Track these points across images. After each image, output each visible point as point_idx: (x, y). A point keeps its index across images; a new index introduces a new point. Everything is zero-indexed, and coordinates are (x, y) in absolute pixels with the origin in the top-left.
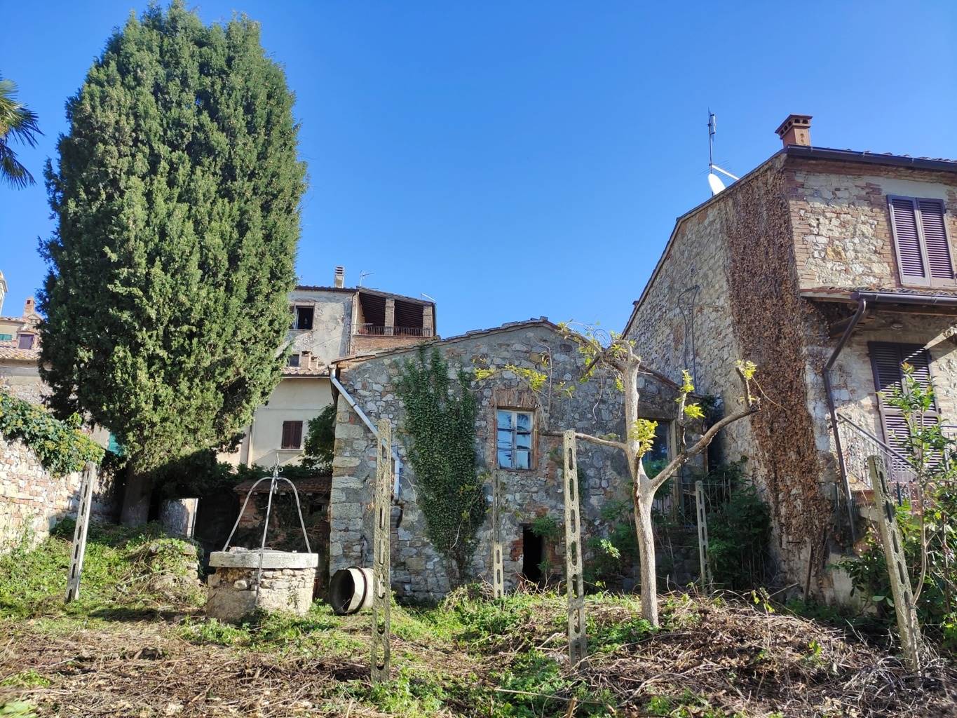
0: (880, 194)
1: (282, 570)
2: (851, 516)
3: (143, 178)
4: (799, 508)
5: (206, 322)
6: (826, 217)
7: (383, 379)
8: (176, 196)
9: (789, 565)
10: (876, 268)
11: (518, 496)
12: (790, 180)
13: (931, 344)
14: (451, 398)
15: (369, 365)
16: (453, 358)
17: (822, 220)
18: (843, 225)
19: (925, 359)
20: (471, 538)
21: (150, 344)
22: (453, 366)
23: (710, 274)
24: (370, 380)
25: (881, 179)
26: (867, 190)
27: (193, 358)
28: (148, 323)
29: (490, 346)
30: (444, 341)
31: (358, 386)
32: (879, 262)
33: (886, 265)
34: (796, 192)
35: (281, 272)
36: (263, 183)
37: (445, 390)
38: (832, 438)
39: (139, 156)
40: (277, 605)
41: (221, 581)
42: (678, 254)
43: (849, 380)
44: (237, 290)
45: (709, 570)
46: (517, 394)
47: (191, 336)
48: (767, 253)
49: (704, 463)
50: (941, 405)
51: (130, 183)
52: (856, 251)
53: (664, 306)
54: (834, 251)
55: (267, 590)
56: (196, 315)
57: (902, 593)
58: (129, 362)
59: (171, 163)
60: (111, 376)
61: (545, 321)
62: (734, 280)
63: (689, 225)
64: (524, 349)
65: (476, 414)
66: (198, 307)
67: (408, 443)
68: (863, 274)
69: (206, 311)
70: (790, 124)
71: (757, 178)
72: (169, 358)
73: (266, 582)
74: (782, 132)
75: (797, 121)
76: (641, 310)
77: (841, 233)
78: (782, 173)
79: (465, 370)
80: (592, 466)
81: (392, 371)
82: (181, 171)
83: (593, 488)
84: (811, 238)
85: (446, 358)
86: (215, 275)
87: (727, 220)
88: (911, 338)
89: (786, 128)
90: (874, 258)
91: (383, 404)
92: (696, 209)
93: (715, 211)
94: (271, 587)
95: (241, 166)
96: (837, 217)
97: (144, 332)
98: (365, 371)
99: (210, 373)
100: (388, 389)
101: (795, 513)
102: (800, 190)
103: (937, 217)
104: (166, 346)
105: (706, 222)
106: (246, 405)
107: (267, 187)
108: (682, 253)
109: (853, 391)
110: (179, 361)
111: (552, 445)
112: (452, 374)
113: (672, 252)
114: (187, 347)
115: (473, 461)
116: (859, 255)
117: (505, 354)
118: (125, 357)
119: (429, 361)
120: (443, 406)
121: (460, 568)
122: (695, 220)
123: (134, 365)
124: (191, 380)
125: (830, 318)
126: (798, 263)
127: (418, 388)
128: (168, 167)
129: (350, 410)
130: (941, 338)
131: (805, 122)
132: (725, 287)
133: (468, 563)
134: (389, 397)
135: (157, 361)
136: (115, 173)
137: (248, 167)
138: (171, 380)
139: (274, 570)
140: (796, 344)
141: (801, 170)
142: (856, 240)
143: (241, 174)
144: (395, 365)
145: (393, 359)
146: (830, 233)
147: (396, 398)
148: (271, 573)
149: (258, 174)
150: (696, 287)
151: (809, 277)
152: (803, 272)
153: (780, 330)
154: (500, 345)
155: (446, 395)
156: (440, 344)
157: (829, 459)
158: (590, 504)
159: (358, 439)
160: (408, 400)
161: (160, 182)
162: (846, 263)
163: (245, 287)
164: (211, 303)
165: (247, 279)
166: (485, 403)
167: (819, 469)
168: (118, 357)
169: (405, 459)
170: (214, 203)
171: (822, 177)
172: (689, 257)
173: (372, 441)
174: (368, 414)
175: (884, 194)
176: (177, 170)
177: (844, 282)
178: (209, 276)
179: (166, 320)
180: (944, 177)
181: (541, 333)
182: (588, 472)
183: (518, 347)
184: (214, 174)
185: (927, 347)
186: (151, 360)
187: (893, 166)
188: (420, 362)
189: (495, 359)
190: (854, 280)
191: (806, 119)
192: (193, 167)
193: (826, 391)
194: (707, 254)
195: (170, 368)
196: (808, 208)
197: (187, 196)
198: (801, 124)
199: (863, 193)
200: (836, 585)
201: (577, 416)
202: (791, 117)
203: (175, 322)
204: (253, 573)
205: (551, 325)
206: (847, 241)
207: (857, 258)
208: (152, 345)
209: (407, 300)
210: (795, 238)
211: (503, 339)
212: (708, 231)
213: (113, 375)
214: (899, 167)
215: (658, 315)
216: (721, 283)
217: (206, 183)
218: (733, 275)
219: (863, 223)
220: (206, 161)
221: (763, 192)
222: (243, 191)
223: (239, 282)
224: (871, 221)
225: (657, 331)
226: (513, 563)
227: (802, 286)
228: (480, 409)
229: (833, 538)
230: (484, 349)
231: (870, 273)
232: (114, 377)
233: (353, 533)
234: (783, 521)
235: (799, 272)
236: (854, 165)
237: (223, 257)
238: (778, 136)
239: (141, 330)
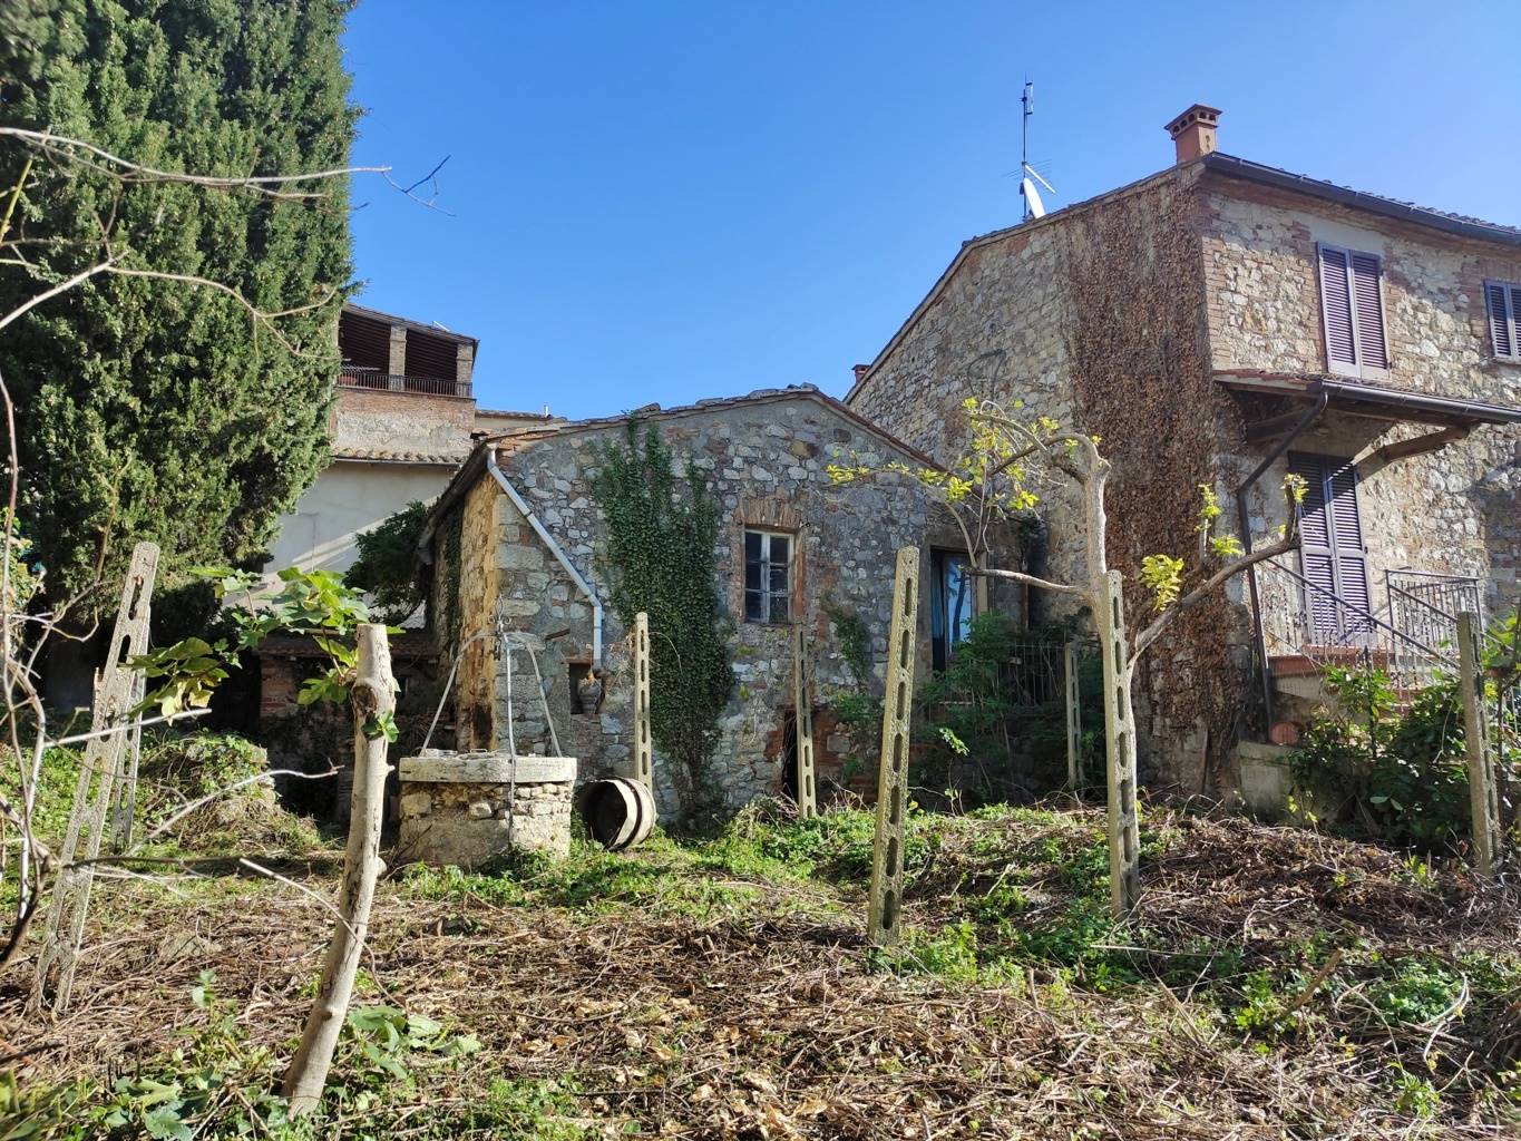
0: (1308, 239)
1: (540, 784)
2: (1266, 691)
3: (76, 60)
4: (1188, 681)
5: (215, 350)
6: (1244, 266)
7: (571, 471)
8: (146, 105)
9: (1162, 758)
10: (1301, 347)
11: (775, 663)
12: (1204, 205)
13: (1359, 457)
14: (677, 508)
15: (547, 447)
16: (679, 443)
17: (1241, 270)
18: (1264, 280)
19: (1350, 480)
20: (709, 729)
21: (109, 382)
22: (679, 455)
23: (1030, 335)
24: (549, 473)
25: (1311, 217)
26: (1294, 233)
27: (191, 416)
28: (106, 345)
29: (734, 426)
30: (667, 413)
31: (531, 482)
32: (1304, 339)
33: (1312, 342)
34: (1211, 224)
35: (332, 268)
36: (299, 98)
37: (668, 494)
38: (1246, 584)
39: (68, 18)
40: (538, 841)
41: (433, 806)
42: (960, 298)
43: (1266, 505)
44: (266, 296)
45: (1080, 769)
46: (774, 506)
47: (184, 374)
48: (1153, 312)
49: (1022, 617)
50: (1367, 542)
51: (55, 71)
52: (1278, 320)
53: (925, 377)
54: (1253, 317)
55: (523, 817)
56: (197, 334)
57: (1486, 792)
58: (70, 415)
59: (130, 40)
60: (34, 439)
61: (816, 392)
62: (1082, 348)
63: (987, 255)
64: (783, 433)
65: (714, 535)
66: (199, 320)
67: (612, 578)
68: (1286, 354)
69: (213, 329)
70: (1192, 118)
71: (1139, 196)
72: (143, 412)
73: (521, 804)
74: (1176, 129)
75: (1203, 116)
76: (874, 380)
77: (1262, 292)
78: (1193, 193)
79: (697, 463)
80: (876, 618)
81: (585, 460)
82: (152, 58)
83: (877, 651)
84: (1226, 296)
85: (668, 442)
86: (224, 263)
87: (1070, 255)
88: (1336, 450)
89: (1184, 124)
90: (1299, 332)
91: (572, 513)
92: (1005, 231)
93: (1047, 238)
94: (529, 813)
95: (262, 63)
96: (1259, 268)
97: (98, 360)
98: (542, 456)
99: (219, 446)
100: (579, 489)
101: (1179, 687)
102: (1216, 223)
103: (1370, 279)
104: (140, 391)
105: (1025, 254)
106: (280, 505)
107: (304, 107)
108: (971, 298)
109: (1269, 521)
110: (164, 419)
111: (822, 586)
112: (678, 469)
113: (948, 294)
114: (180, 394)
115: (711, 611)
116: (1282, 326)
117: (756, 441)
118: (61, 407)
119: (642, 446)
120: (664, 520)
121: (693, 774)
122: (1001, 248)
123: (79, 421)
124: (184, 455)
125: (1247, 414)
126: (1211, 332)
127: (627, 489)
128: (124, 49)
129: (521, 521)
130: (1368, 451)
131: (1212, 118)
132: (1061, 355)
133: (706, 767)
134: (581, 503)
135: (120, 417)
136: (21, 46)
137: (273, 65)
138: (149, 453)
139: (528, 785)
140: (1200, 450)
141: (1215, 192)
142: (1279, 305)
143: (262, 78)
144: (590, 449)
145: (586, 439)
146: (1249, 291)
147: (593, 504)
148: (528, 790)
149: (292, 81)
150: (999, 352)
151: (1224, 353)
152: (1217, 345)
153: (1171, 427)
154: (749, 426)
155: (670, 503)
156: (659, 418)
157: (1241, 612)
158: (874, 676)
159: (535, 571)
160: (611, 509)
161: (113, 75)
162: (1266, 337)
163: (277, 290)
164: (222, 316)
165: (281, 277)
166: (727, 518)
167: (1230, 627)
168: (48, 404)
169: (608, 604)
170: (215, 127)
171: (1242, 206)
172: (986, 305)
173: (557, 573)
174: (550, 529)
175: (1313, 240)
176: (143, 55)
177: (1264, 364)
178: (213, 266)
179: (139, 341)
180: (1382, 222)
181: (807, 410)
182: (871, 628)
183: (774, 429)
184: (212, 71)
185: (1354, 462)
186: (111, 412)
187: (1329, 200)
188: (628, 447)
189: (740, 447)
190: (1274, 362)
191: (1214, 114)
192: (173, 54)
193: (1241, 519)
194: (1023, 304)
195: (147, 431)
196: (1224, 250)
197: (166, 107)
198: (1207, 121)
199: (1289, 235)
200: (1246, 783)
201: (857, 542)
202: (1196, 107)
203: (156, 345)
204: (501, 790)
205: (824, 397)
206: (1269, 304)
207: (1279, 330)
208: (112, 387)
209: (429, 333)
210: (1209, 294)
211: (752, 416)
212: (1029, 267)
213: (38, 438)
214: (1336, 202)
215: (910, 390)
216: (1052, 350)
217: (199, 86)
218: (1079, 339)
219: (1289, 280)
220: (199, 45)
221: (1148, 219)
222: (266, 110)
223: (267, 281)
224: (1297, 278)
225: (908, 414)
226: (769, 765)
227: (1218, 366)
228: (721, 528)
229: (1243, 720)
230: (725, 432)
231: (1292, 353)
232: (42, 444)
233: (534, 724)
234: (1156, 697)
235: (1213, 345)
236: (1283, 193)
237: (241, 232)
238: (1168, 135)
239: (90, 357)
